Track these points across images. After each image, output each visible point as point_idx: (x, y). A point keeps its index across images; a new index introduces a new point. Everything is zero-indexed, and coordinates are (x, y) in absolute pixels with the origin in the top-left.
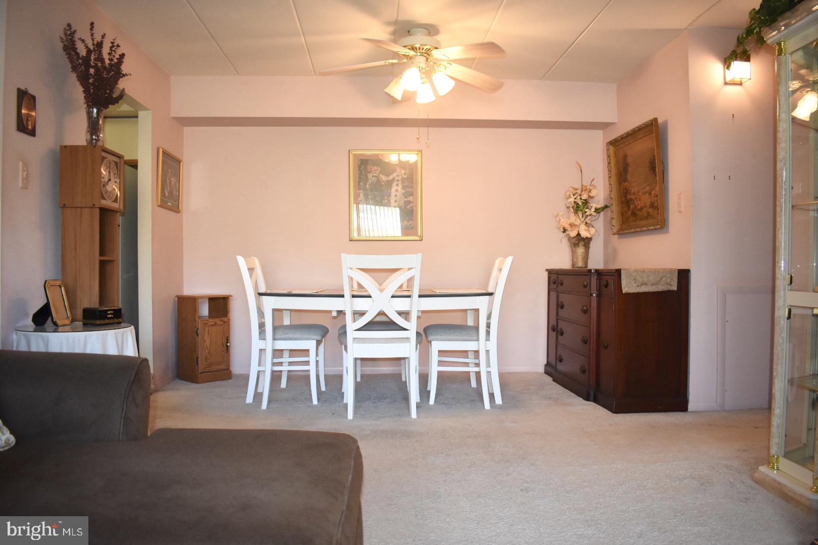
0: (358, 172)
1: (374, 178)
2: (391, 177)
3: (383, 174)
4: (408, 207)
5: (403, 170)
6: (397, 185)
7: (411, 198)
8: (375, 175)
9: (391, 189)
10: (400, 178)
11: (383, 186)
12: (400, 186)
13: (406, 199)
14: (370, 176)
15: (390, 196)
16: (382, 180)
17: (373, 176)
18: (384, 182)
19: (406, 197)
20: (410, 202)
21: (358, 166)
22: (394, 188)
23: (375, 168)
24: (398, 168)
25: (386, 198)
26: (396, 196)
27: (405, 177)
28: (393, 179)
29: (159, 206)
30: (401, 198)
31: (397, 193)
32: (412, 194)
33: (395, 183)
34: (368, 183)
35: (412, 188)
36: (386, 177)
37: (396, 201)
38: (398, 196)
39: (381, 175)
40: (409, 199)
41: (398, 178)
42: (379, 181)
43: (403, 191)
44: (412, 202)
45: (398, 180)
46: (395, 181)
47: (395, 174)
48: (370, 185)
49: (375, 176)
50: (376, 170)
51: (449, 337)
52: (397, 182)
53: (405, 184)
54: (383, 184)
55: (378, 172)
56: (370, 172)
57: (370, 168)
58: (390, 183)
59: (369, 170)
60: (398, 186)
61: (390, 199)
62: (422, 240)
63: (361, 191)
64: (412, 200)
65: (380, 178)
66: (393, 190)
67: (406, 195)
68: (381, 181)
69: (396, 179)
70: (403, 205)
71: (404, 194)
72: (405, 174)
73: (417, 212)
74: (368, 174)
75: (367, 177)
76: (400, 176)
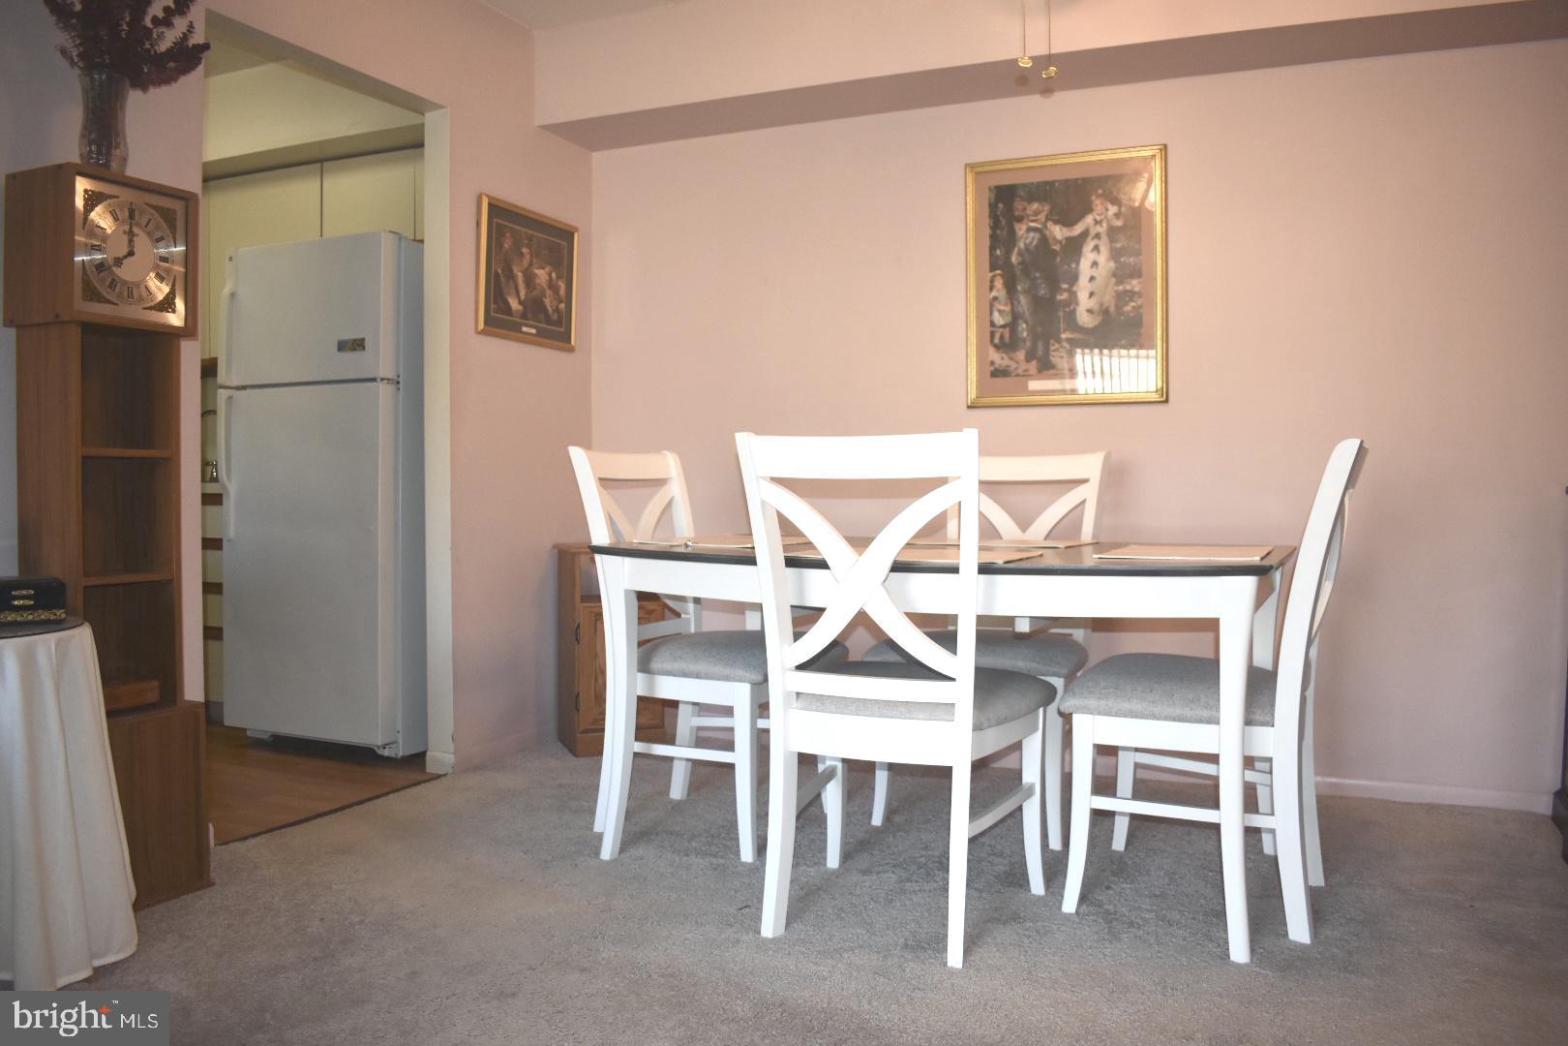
0: (987, 221)
1: (1032, 234)
2: (1078, 229)
3: (1056, 222)
4: (1128, 308)
5: (1113, 204)
6: (1096, 248)
7: (1135, 284)
8: (1032, 224)
9: (1078, 263)
10: (1102, 229)
11: (1055, 253)
12: (1104, 250)
13: (1121, 288)
14: (1021, 229)
15: (1074, 278)
16: (1054, 238)
17: (1030, 230)
18: (1060, 242)
19: (1120, 282)
20: (1131, 295)
21: (990, 205)
22: (1088, 256)
23: (1035, 206)
24: (1098, 202)
25: (1065, 286)
26: (1092, 279)
27: (1119, 223)
28: (1085, 234)
29: (483, 333)
30: (1107, 285)
31: (1094, 272)
32: (1136, 273)
33: (1090, 244)
34: (1016, 250)
35: (1138, 253)
36: (1065, 230)
37: (1092, 294)
38: (1098, 278)
39: (1050, 224)
40: (1128, 287)
41: (1099, 229)
42: (1044, 240)
43: (1112, 264)
44: (1140, 295)
45: (1098, 236)
46: (1089, 238)
47: (1089, 219)
48: (1020, 254)
49: (1035, 230)
50: (1037, 213)
51: (1126, 706)
52: (1096, 242)
53: (1119, 245)
54: (1057, 248)
55: (1042, 217)
56: (1020, 220)
57: (1020, 207)
58: (1074, 246)
59: (1017, 213)
60: (1099, 252)
61: (1075, 288)
62: (1167, 401)
63: (998, 272)
64: (1137, 289)
65: (1047, 233)
66: (1085, 265)
67: (1120, 275)
68: (1050, 241)
69: (1093, 232)
70: (1113, 302)
71: (1114, 275)
72: (1117, 215)
73: (1153, 325)
74: (1017, 226)
75: (1012, 233)
76: (1105, 224)
